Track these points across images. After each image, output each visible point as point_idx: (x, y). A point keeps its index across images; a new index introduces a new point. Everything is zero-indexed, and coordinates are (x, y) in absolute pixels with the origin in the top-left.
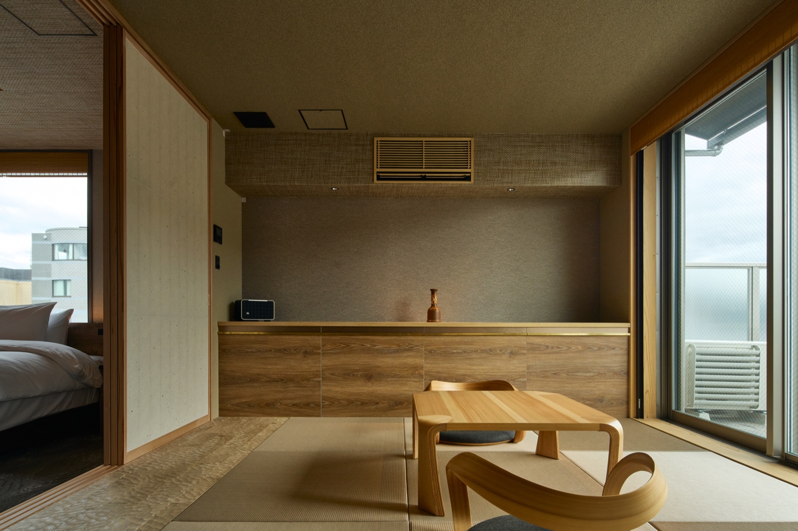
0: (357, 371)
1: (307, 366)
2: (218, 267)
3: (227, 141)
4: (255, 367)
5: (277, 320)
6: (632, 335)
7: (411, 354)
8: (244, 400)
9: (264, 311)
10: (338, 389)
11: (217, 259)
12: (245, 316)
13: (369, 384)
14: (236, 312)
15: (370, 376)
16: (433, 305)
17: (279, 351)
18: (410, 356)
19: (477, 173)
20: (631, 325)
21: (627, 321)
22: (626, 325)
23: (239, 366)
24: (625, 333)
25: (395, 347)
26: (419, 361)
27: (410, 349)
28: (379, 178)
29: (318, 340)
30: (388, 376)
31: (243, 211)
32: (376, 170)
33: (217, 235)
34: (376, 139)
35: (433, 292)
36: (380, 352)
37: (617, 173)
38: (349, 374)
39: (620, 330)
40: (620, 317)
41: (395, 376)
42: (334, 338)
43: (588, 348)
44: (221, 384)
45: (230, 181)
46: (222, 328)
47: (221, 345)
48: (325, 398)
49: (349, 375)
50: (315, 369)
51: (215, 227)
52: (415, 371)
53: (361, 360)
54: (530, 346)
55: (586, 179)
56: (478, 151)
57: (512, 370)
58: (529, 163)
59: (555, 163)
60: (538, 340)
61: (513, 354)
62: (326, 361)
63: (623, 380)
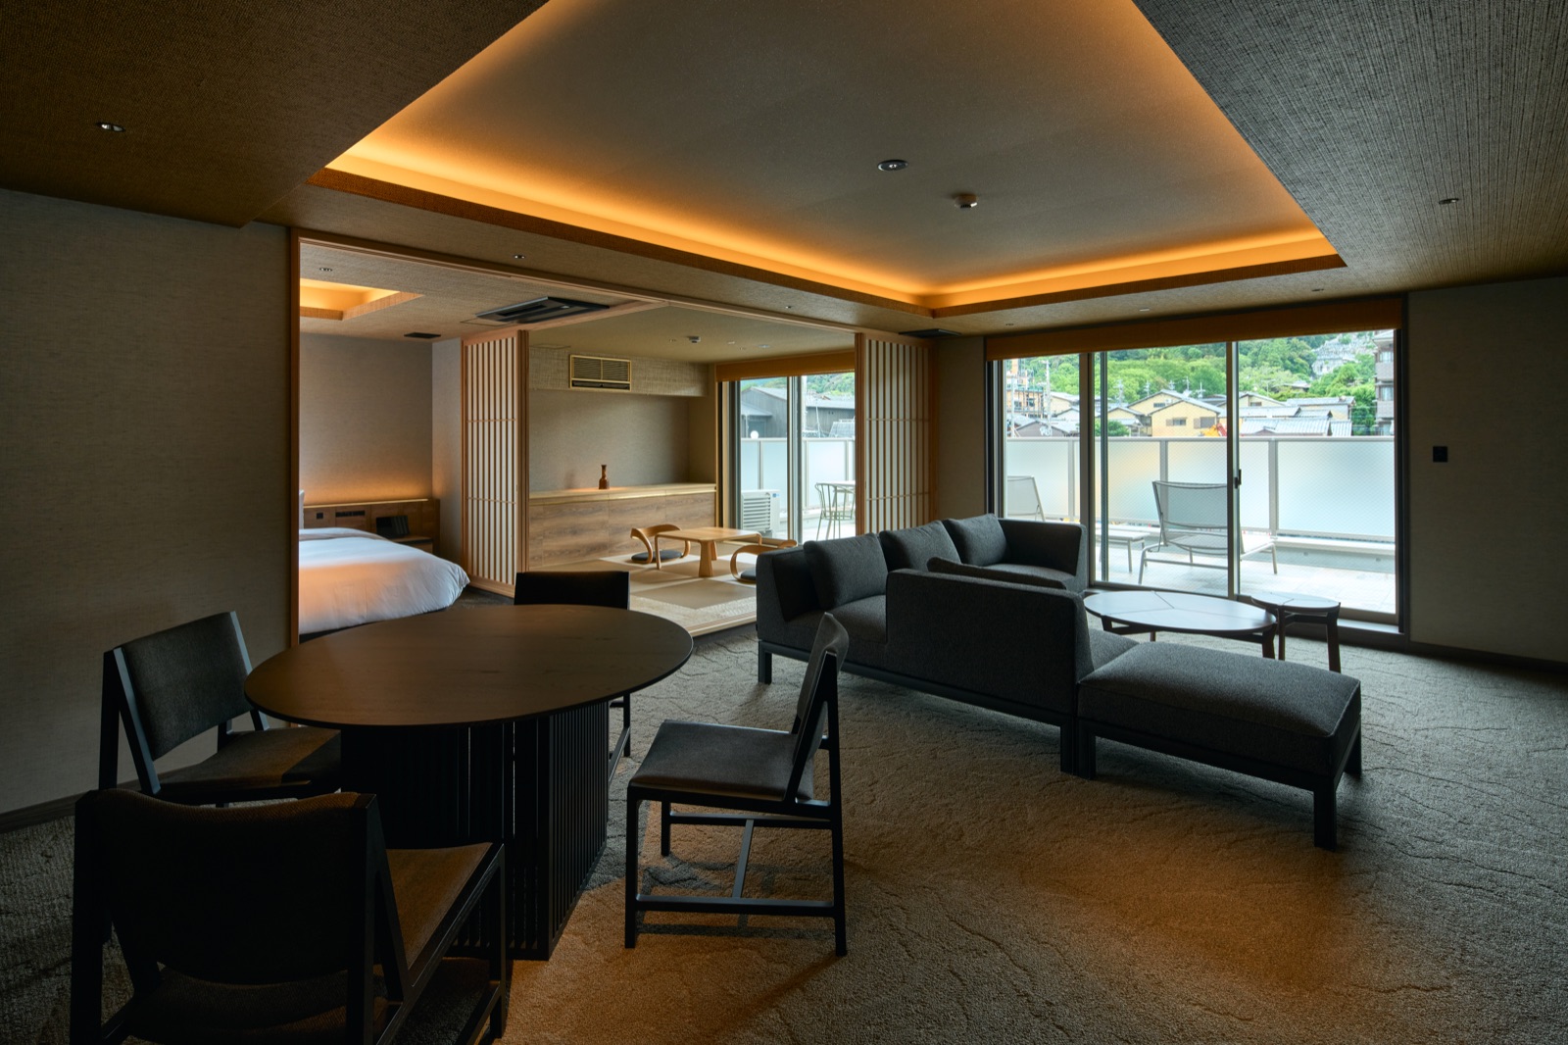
6: (717, 491)
7: (600, 513)
15: (575, 531)
16: (604, 476)
18: (599, 515)
19: (633, 384)
20: (716, 485)
21: (714, 482)
22: (714, 485)
24: (713, 491)
25: (590, 510)
26: (606, 518)
27: (601, 510)
28: (573, 385)
29: (540, 508)
30: (586, 530)
32: (571, 379)
34: (571, 357)
35: (604, 467)
36: (582, 514)
37: (707, 388)
38: (561, 532)
39: (709, 489)
40: (709, 481)
43: (696, 501)
50: (538, 531)
52: (603, 525)
53: (570, 521)
54: (668, 502)
55: (691, 391)
56: (633, 370)
57: (658, 518)
58: (661, 379)
59: (675, 381)
60: (671, 498)
61: (658, 508)
62: (546, 524)
63: (712, 520)
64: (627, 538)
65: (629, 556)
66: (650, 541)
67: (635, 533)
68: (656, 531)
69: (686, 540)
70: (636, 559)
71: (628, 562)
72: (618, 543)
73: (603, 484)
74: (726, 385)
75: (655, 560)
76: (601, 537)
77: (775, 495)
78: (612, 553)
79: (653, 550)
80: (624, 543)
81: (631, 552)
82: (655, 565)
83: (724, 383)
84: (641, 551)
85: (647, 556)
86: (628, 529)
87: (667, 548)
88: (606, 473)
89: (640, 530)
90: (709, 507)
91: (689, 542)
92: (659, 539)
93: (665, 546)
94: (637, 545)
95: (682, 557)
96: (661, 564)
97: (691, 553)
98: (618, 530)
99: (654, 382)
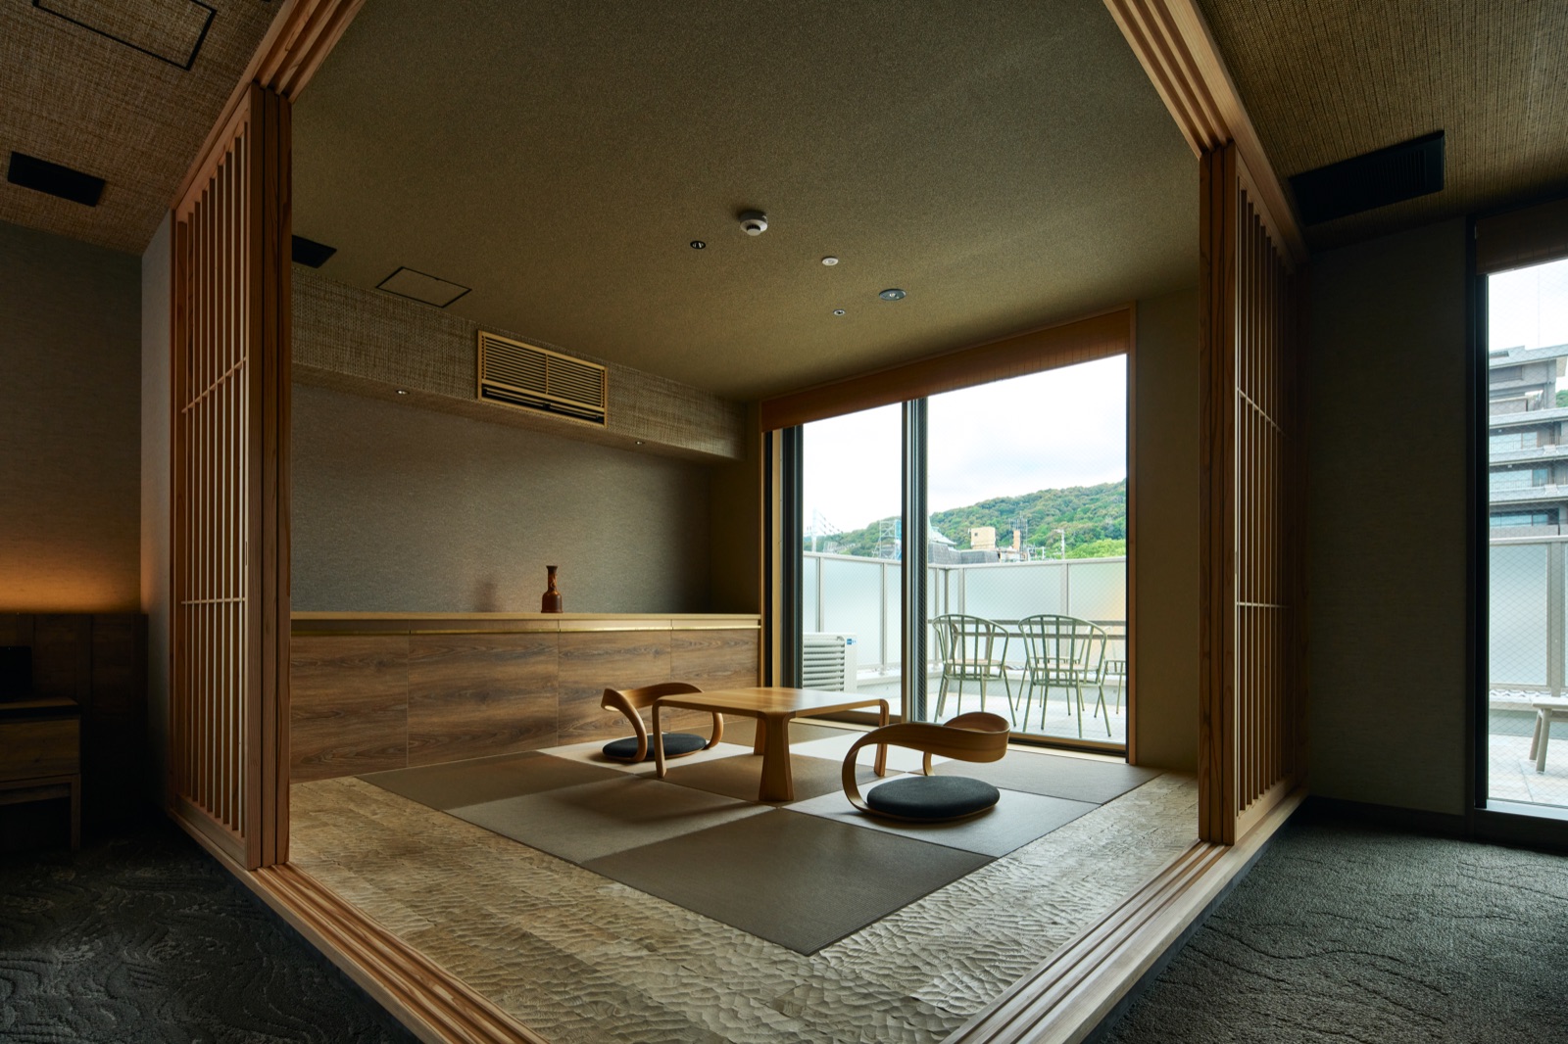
0: (466, 688)
1: (383, 686)
6: (761, 627)
10: (435, 719)
13: (484, 706)
15: (484, 695)
16: (551, 588)
19: (611, 415)
20: (761, 616)
21: (757, 612)
22: (757, 616)
24: (757, 627)
25: (520, 650)
26: (552, 668)
27: (540, 652)
28: (485, 394)
30: (511, 693)
32: (481, 381)
34: (481, 334)
35: (551, 570)
36: (500, 658)
39: (749, 623)
40: (752, 609)
41: (519, 692)
43: (726, 643)
48: (413, 737)
49: (452, 696)
50: (396, 691)
52: (547, 682)
53: (473, 672)
54: (675, 643)
55: (716, 447)
56: (611, 387)
57: (656, 672)
58: (664, 415)
59: (689, 422)
60: (682, 636)
61: (657, 653)
62: (416, 677)
63: (754, 678)
64: (595, 710)
65: (598, 745)
66: (642, 715)
67: (612, 698)
68: (653, 695)
69: (714, 710)
70: (611, 753)
71: (596, 758)
72: (578, 719)
73: (550, 603)
74: (777, 436)
75: (653, 756)
76: (544, 705)
77: (850, 642)
78: (565, 738)
79: (647, 733)
80: (589, 720)
81: (604, 736)
82: (651, 766)
83: (774, 432)
84: (626, 734)
85: (635, 746)
86: (597, 693)
87: (674, 730)
88: (556, 581)
89: (622, 693)
90: (747, 656)
91: (720, 715)
92: (662, 709)
93: (676, 723)
94: (616, 723)
95: (707, 747)
96: (667, 764)
97: (726, 741)
98: (578, 694)
99: (652, 418)
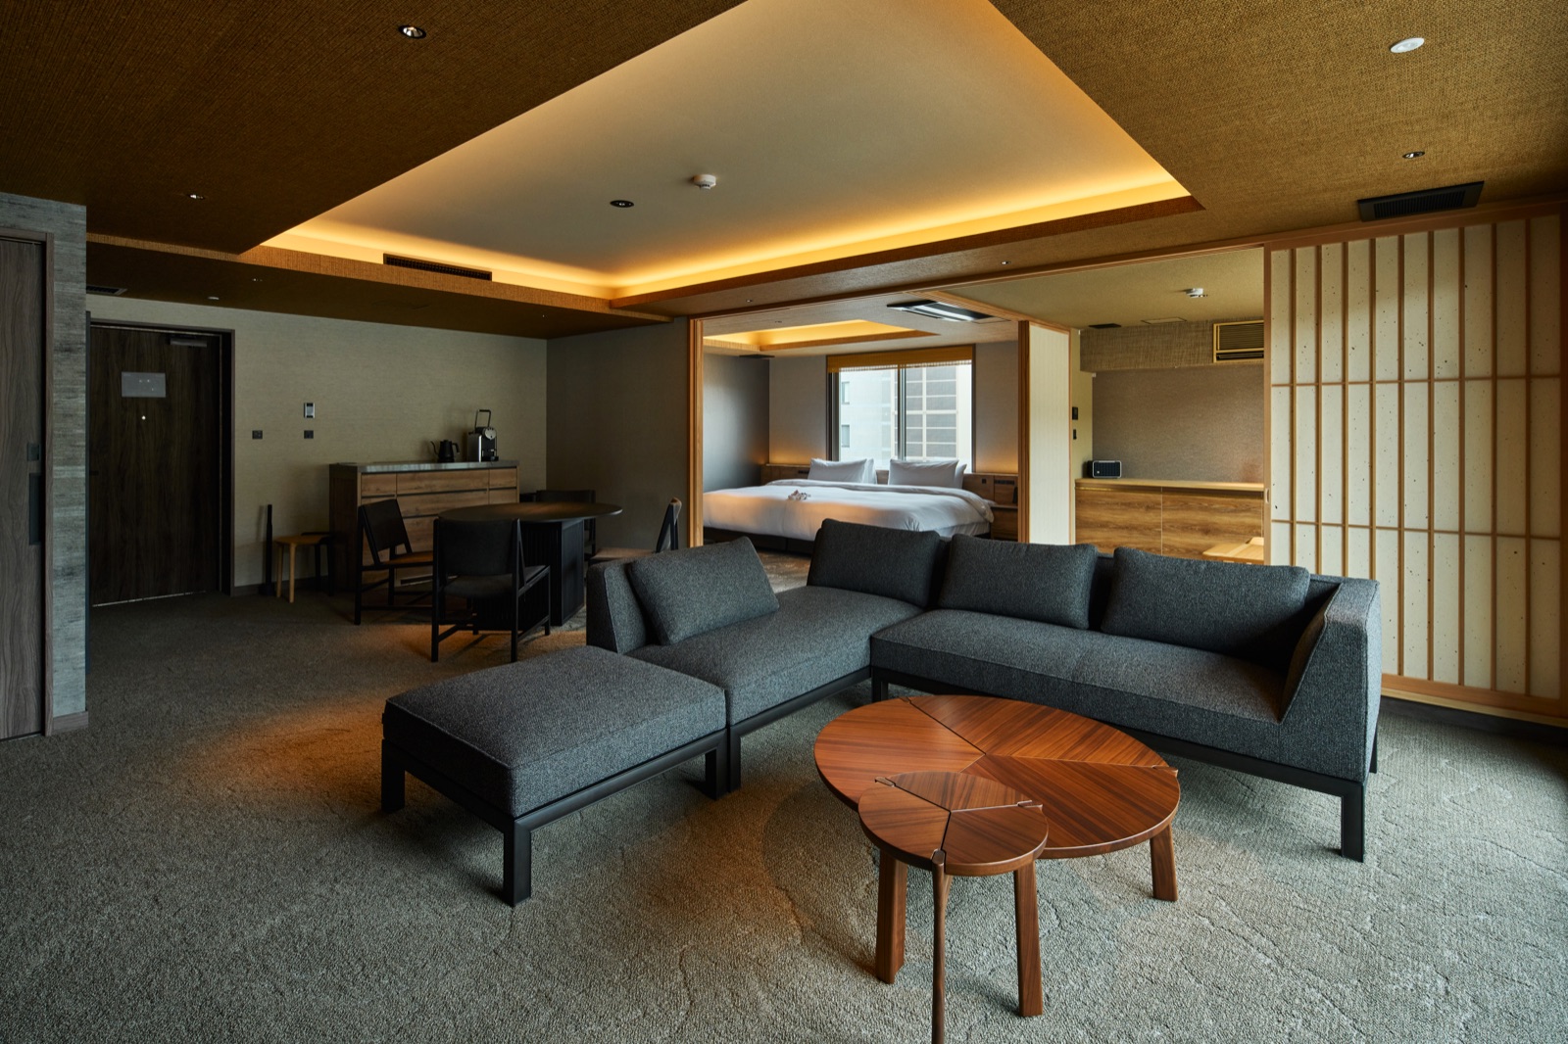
0: (1195, 525)
1: (1149, 518)
2: (1075, 438)
3: (1082, 337)
4: (1105, 516)
5: (1124, 477)
7: (1248, 514)
8: (1096, 541)
9: (1112, 470)
10: (1178, 539)
11: (1075, 432)
12: (1099, 475)
13: (1207, 537)
14: (1088, 470)
15: (1207, 530)
17: (1125, 504)
18: (1248, 516)
23: (1091, 514)
25: (1232, 508)
27: (1247, 511)
28: (1218, 359)
29: (1160, 497)
30: (1225, 532)
31: (1093, 384)
32: (1215, 352)
33: (1075, 414)
34: (1215, 326)
36: (1218, 511)
41: (1232, 532)
42: (1172, 496)
44: (1077, 527)
45: (1085, 366)
46: (1078, 485)
47: (1077, 497)
48: (1164, 546)
49: (1187, 528)
50: (1155, 521)
51: (1073, 409)
52: (1253, 529)
53: (1199, 517)
62: (1166, 515)
